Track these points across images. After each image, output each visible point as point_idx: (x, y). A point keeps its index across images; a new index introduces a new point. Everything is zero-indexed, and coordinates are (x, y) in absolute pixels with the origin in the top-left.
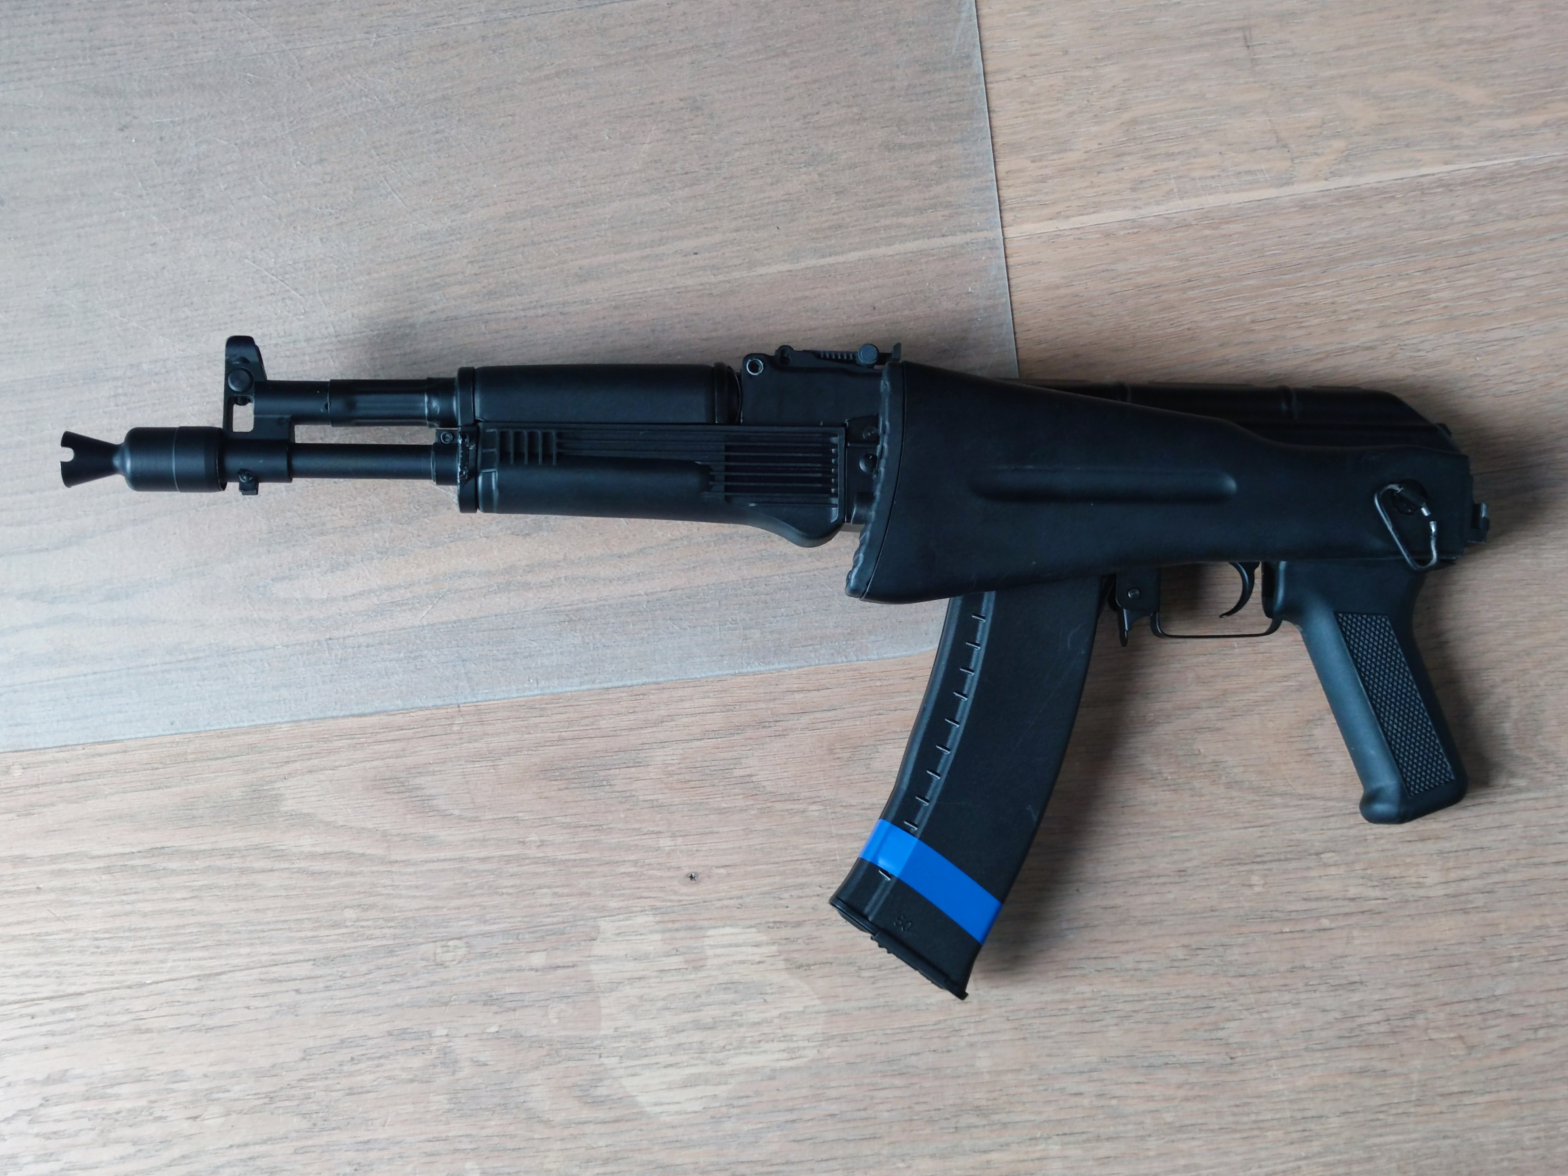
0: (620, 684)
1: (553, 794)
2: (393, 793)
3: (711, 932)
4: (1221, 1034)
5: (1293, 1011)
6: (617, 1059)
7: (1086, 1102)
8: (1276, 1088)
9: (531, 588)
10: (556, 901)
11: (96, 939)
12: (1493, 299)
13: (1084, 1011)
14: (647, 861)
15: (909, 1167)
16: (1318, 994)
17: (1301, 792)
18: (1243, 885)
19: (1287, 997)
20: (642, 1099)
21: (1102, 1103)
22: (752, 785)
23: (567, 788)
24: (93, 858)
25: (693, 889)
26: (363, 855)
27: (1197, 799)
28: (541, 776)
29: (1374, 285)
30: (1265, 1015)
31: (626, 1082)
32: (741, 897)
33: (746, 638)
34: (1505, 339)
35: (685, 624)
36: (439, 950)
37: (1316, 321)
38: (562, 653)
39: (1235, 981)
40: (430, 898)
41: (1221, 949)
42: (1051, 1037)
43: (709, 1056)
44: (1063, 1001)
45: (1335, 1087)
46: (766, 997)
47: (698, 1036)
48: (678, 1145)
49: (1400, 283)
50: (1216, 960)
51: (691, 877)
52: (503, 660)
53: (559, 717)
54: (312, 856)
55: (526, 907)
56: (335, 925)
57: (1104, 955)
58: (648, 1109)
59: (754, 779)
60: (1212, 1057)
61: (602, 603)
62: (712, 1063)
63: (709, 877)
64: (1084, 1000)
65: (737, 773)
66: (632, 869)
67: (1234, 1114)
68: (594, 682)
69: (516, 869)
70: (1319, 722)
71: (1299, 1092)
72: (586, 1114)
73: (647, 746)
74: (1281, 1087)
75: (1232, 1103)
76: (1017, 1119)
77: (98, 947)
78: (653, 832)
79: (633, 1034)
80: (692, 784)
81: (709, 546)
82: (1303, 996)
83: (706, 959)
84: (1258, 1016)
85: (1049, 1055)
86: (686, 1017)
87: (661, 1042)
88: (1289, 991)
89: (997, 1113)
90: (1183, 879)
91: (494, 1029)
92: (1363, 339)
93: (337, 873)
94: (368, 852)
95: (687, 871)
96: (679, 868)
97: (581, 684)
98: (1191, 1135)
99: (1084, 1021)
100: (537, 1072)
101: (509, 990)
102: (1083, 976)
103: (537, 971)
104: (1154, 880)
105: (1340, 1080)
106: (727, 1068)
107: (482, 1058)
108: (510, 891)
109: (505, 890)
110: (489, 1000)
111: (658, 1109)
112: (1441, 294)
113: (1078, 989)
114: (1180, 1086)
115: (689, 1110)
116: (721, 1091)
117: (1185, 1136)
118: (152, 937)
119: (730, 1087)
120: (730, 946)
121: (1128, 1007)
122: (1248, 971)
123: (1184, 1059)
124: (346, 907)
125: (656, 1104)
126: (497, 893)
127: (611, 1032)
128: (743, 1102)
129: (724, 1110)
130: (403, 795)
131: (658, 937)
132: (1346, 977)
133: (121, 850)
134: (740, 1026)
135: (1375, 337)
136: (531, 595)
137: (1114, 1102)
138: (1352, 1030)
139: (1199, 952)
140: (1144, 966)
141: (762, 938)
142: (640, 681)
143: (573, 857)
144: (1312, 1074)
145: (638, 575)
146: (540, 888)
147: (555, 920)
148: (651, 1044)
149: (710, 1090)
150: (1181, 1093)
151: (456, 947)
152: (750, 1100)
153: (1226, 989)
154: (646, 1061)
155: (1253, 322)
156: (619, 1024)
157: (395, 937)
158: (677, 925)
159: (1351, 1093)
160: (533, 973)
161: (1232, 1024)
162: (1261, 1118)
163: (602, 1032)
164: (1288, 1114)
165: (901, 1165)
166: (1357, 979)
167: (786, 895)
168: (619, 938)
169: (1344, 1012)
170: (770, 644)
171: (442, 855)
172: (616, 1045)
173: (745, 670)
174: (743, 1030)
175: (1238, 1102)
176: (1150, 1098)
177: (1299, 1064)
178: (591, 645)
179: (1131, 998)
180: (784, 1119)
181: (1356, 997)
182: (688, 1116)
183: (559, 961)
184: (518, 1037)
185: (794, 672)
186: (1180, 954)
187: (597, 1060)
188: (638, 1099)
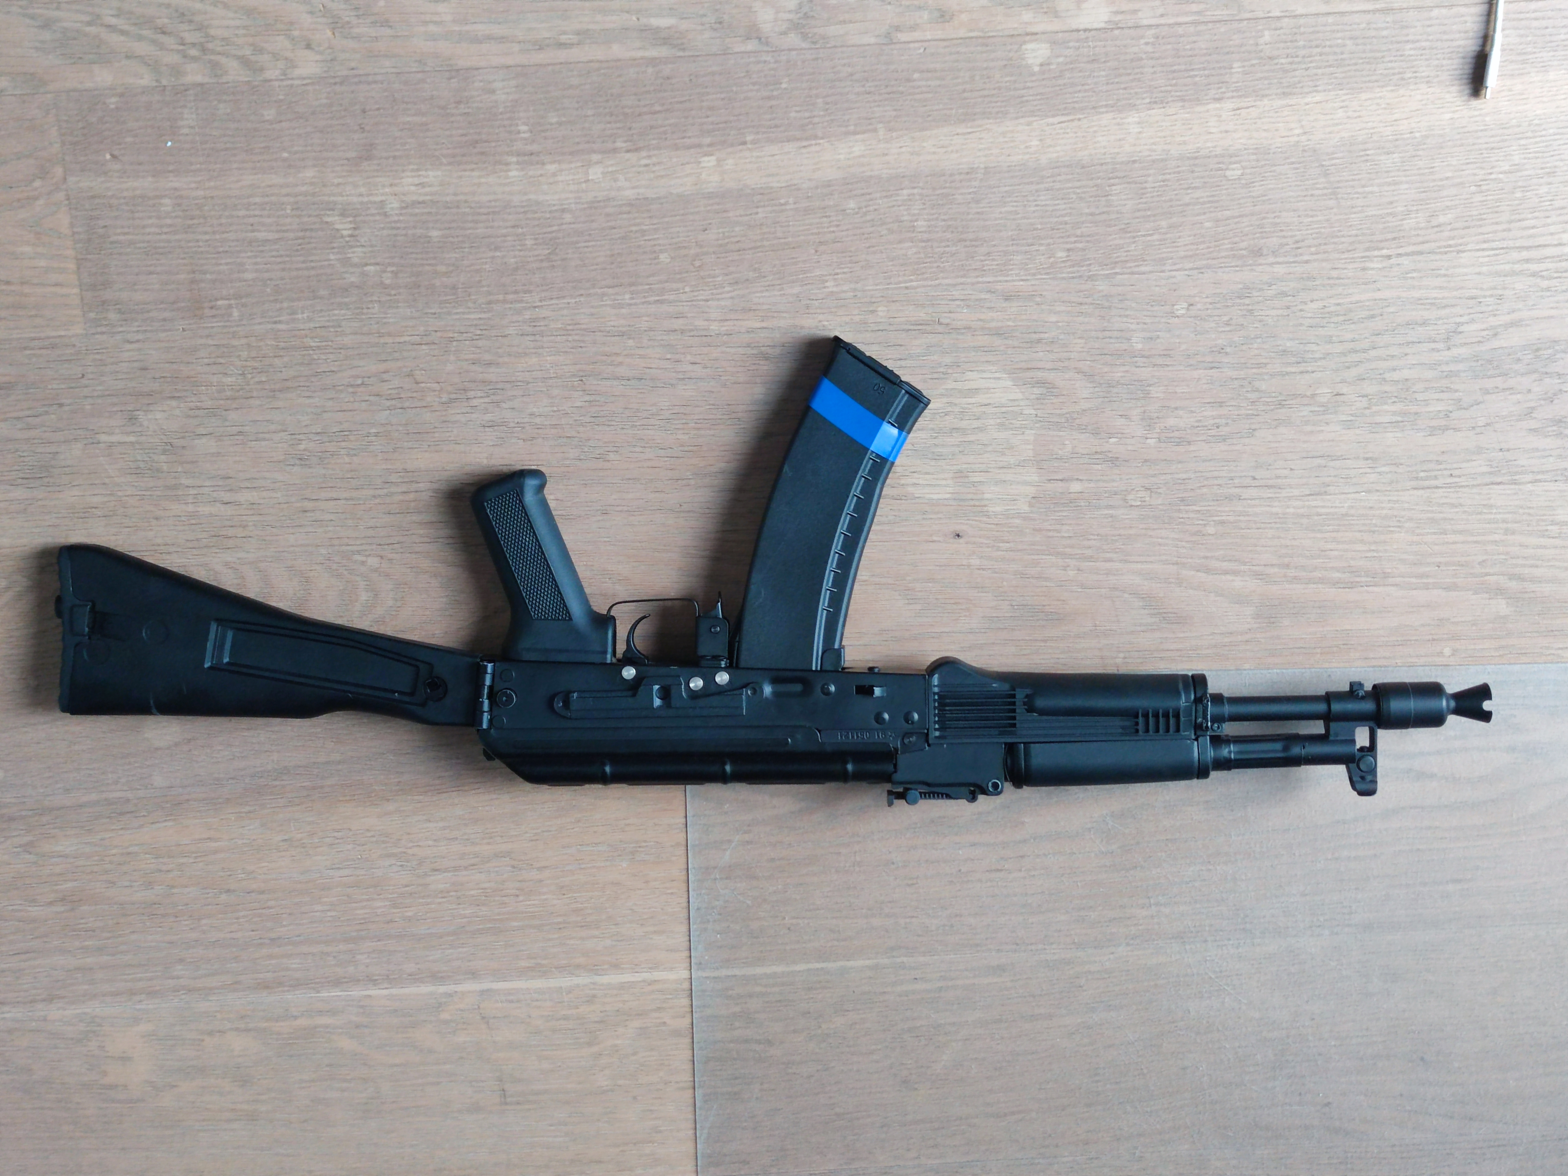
1: (1054, 603)
2: (1171, 613)
3: (948, 496)
4: (587, 398)
5: (535, 410)
6: (1025, 412)
7: (689, 357)
8: (552, 358)
10: (1058, 527)
11: (1399, 527)
12: (345, 898)
13: (684, 421)
14: (990, 549)
15: (820, 321)
16: (516, 421)
18: (562, 500)
19: (538, 420)
20: (1009, 383)
21: (677, 357)
22: (909, 597)
23: (1043, 606)
24: (1396, 585)
25: (958, 528)
26: (1198, 571)
27: (589, 563)
28: (1062, 616)
29: (428, 915)
30: (555, 409)
31: (1020, 396)
32: (924, 519)
34: (339, 868)
36: (1147, 499)
37: (472, 892)
39: (574, 434)
40: (1151, 536)
41: (582, 457)
42: (710, 405)
43: (957, 409)
44: (699, 429)
45: (510, 355)
46: (912, 448)
47: (964, 424)
48: (986, 349)
49: (410, 914)
50: (586, 450)
51: (958, 536)
54: (1235, 573)
55: (1081, 525)
56: (1222, 523)
57: (666, 459)
58: (1005, 376)
59: (907, 602)
60: (595, 382)
62: (956, 405)
63: (946, 535)
64: (683, 429)
65: (918, 607)
66: (1001, 545)
67: (583, 341)
69: (1087, 551)
71: (535, 353)
72: (1051, 376)
73: (983, 631)
74: (548, 358)
75: (584, 349)
76: (740, 349)
77: (1399, 521)
78: (984, 569)
79: (1012, 429)
80: (952, 601)
82: (526, 420)
83: (953, 478)
84: (560, 408)
85: (713, 392)
86: (971, 438)
87: (992, 422)
88: (536, 424)
90: (604, 508)
91: (1112, 440)
92: (440, 877)
93: (1218, 559)
94: (1193, 573)
95: (961, 540)
96: (967, 543)
98: (616, 329)
99: (685, 414)
100: (1083, 408)
101: (1099, 467)
102: (682, 446)
103: (1077, 479)
104: (625, 508)
105: (506, 359)
106: (945, 400)
107: (1122, 421)
108: (1092, 537)
109: (1096, 537)
110: (1114, 461)
111: (997, 375)
112: (382, 904)
113: (686, 437)
114: (621, 364)
115: (975, 373)
116: (950, 385)
117: (621, 329)
118: (1357, 524)
119: (944, 387)
120: (935, 486)
121: (652, 421)
122: (565, 440)
123: (615, 383)
124: (1212, 535)
125: (999, 378)
126: (1102, 536)
127: (1028, 432)
128: (935, 376)
129: (950, 371)
130: (1165, 611)
131: (987, 496)
132: (495, 431)
133: (1376, 589)
134: (933, 429)
135: (432, 878)
137: (669, 356)
138: (494, 394)
139: (598, 456)
140: (638, 449)
141: (910, 489)
143: (1044, 557)
144: (525, 365)
146: (1070, 537)
147: (1060, 514)
148: (998, 421)
149: (959, 385)
150: (620, 359)
151: (1135, 500)
152: (930, 376)
153: (581, 429)
154: (1004, 409)
155: (517, 896)
156: (1020, 437)
157: (1179, 511)
158: (972, 503)
159: (499, 350)
160: (1081, 478)
161: (579, 404)
162: (564, 337)
163: (1033, 432)
164: (545, 339)
165: (826, 323)
166: (487, 429)
167: (891, 518)
168: (1015, 497)
169: (498, 406)
171: (1139, 566)
172: (1024, 422)
174: (931, 426)
175: (580, 349)
176: (642, 357)
177: (534, 373)
179: (650, 427)
180: (907, 361)
181: (488, 417)
182: (977, 369)
183: (1060, 484)
184: (1096, 433)
186: (612, 456)
187: (1039, 413)
188: (1011, 383)
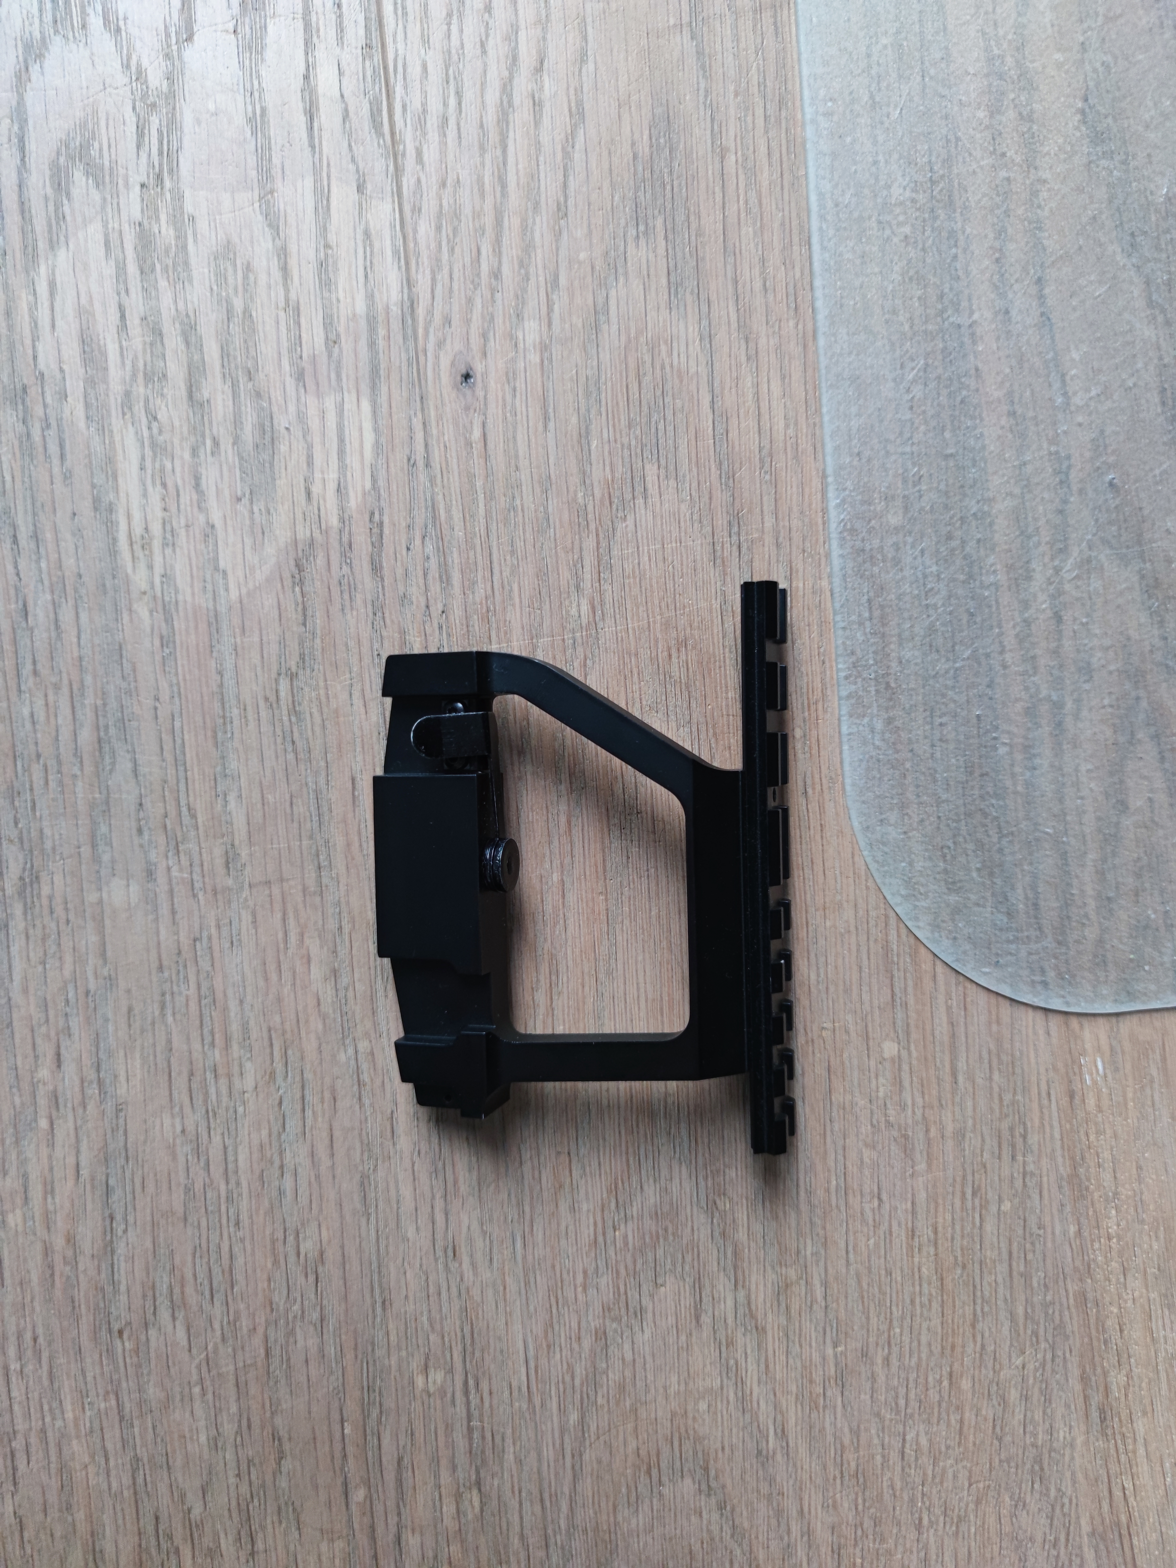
0: (817, 265)
1: (626, 130)
3: (366, 406)
4: (164, 1315)
5: (203, 1438)
6: (137, 215)
7: (44, 1073)
8: (68, 1406)
9: (992, 115)
10: (432, 122)
13: (209, 1076)
14: (498, 296)
16: (232, 1480)
17: (586, 1457)
18: (427, 1358)
19: (228, 1429)
20: (62, 259)
21: (43, 1102)
22: (628, 496)
23: (635, 157)
25: (447, 378)
27: (580, 1279)
28: (659, 111)
30: (197, 1390)
31: (95, 231)
32: (428, 465)
33: (888, 498)
35: (918, 391)
38: (875, 163)
39: (257, 1341)
41: (315, 1316)
42: (163, 1015)
43: (140, 390)
44: (227, 1040)
45: (69, 1508)
46: (245, 501)
47: (176, 370)
50: (296, 1307)
51: (467, 377)
52: (869, 56)
53: (763, 149)
55: (424, 65)
57: (309, 1113)
58: (43, 269)
59: (640, 501)
60: (123, 1298)
61: (961, 243)
62: (127, 394)
63: (467, 409)
64: (229, 1076)
65: (651, 470)
66: (485, 267)
67: (20, 1336)
68: (822, 218)
69: (491, 52)
70: (704, 1487)
71: (59, 1446)
72: (39, 154)
73: (704, 308)
74: (69, 1415)
75: (40, 1331)
76: (14, 950)
78: (550, 310)
79: (183, 249)
80: (634, 387)
81: (1051, 442)
82: (229, 1456)
83: (319, 395)
84: (195, 1377)
85: (130, 1010)
86: (212, 351)
87: (166, 300)
88: (239, 1432)
89: (25, 913)
90: (440, 1253)
95: (478, 368)
96: (485, 354)
97: (821, 195)
99: (191, 1074)
100: (116, 67)
102: (272, 1075)
103: (306, 77)
104: (439, 1204)
105: (80, 1516)
106: (116, 422)
108: (455, 38)
109: (455, 28)
111: (42, 288)
113: (248, 1065)
114: (70, 1240)
115: (40, 347)
116: (75, 408)
119: (82, 424)
120: (341, 440)
121: (215, 1153)
122: (275, 1362)
123: (121, 1249)
125: (51, 284)
126: (450, 15)
127: (189, 208)
128: (53, 448)
129: (39, 411)
131: (361, 307)
132: (263, 1528)
134: (194, 452)
136: (981, 114)
137: (43, 1123)
138: (170, 1537)
139: (312, 1278)
140: (288, 1183)
141: (354, 502)
142: (819, 304)
143: (511, 160)
144: (91, 1469)
145: (1007, 312)
146: (459, 94)
148: (163, 283)
149: (75, 387)
150: (59, 1242)
152: (56, 461)
153: (245, 1323)
154: (132, 269)
156: (202, 225)
158: (381, 343)
159: (58, 1534)
160: (302, 70)
161: (181, 1334)
162: (14, 1379)
163: (188, 193)
164: (20, 1426)
166: (260, 1546)
167: (430, 548)
168: (360, 237)
169: (200, 1525)
170: (876, 543)
172: (163, 217)
173: (831, 494)
174: (187, 455)
175: (41, 1340)
176: (49, 1190)
177: (109, 1446)
178: (888, 218)
179: (231, 1158)
180: (20, 521)
181: (227, 1544)
182: (28, 342)
183: (322, 121)
185: (825, 583)
186: (308, 1246)
187: (136, 179)
188: (62, 254)
